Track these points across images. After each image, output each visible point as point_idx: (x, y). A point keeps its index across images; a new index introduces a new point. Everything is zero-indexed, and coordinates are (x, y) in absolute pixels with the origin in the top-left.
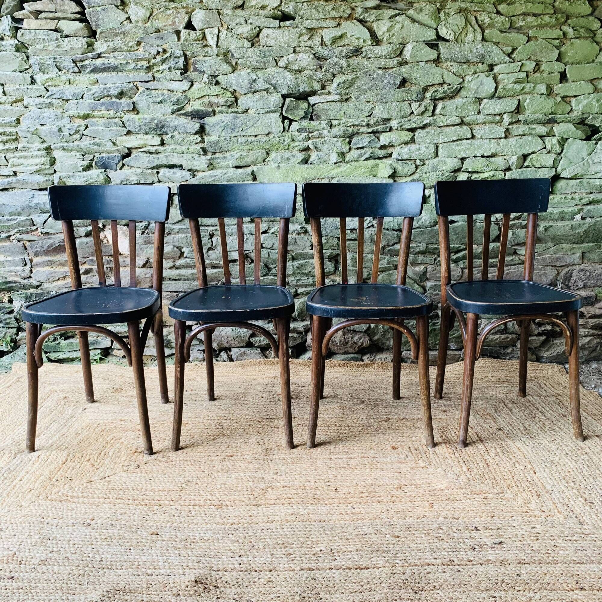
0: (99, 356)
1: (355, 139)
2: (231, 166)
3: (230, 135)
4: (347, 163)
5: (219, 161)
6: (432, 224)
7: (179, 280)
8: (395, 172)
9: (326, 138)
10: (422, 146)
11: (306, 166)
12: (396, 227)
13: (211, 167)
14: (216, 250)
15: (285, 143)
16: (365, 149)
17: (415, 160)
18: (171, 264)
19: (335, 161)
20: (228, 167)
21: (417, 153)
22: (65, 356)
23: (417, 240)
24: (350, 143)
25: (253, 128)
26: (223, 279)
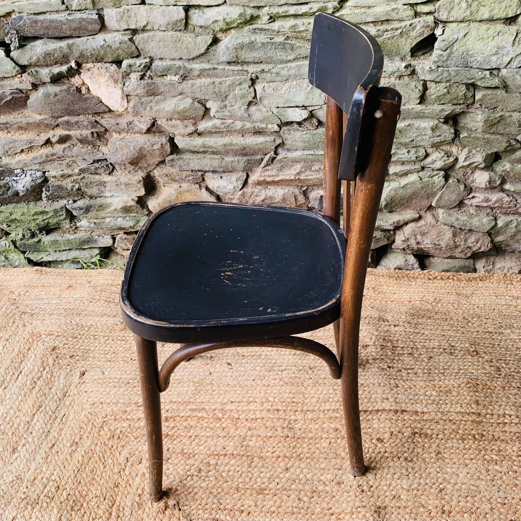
0: (98, 257)
7: (205, 152)
14: (261, 107)
18: (191, 129)
22: (50, 259)
26: (273, 152)
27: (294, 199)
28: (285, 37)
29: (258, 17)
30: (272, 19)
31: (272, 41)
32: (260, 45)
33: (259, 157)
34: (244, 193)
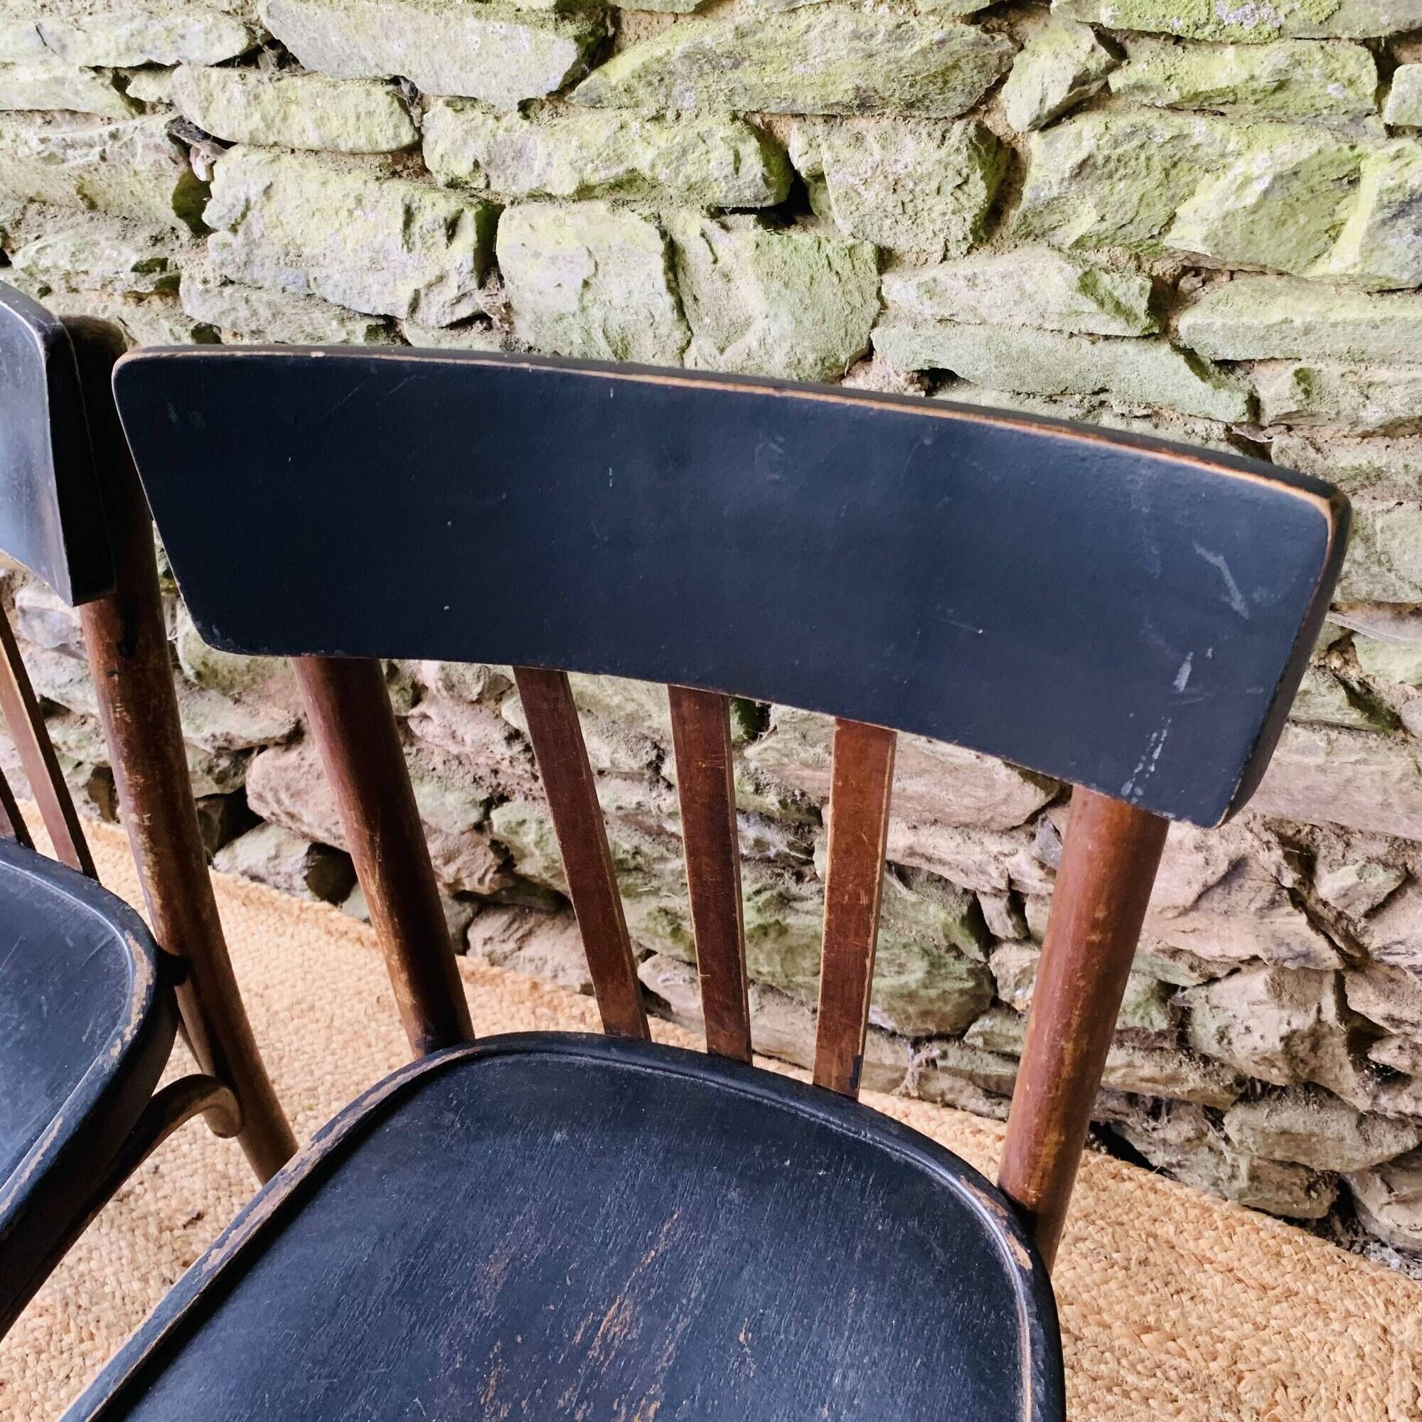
12: (604, 349)
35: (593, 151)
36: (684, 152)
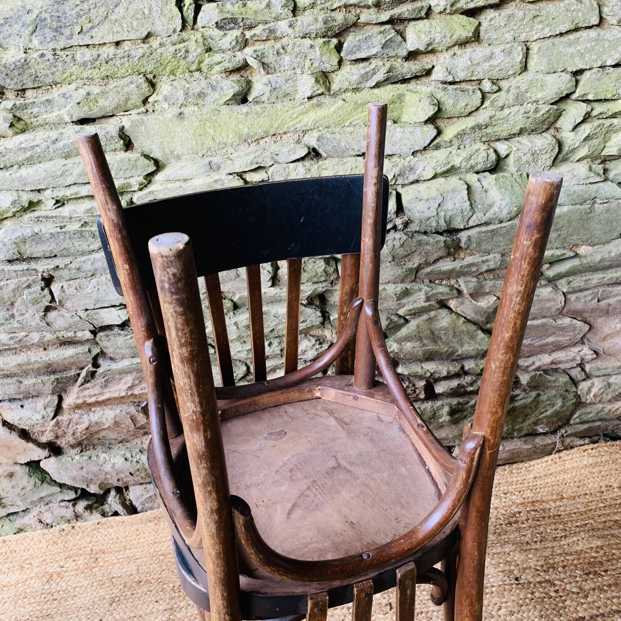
1: (350, 40)
2: (67, 119)
3: (51, 45)
4: (335, 95)
5: (35, 110)
6: (513, 214)
8: (440, 110)
9: (285, 41)
10: (497, 50)
11: (244, 108)
12: (443, 225)
13: (20, 125)
14: (63, 312)
15: (191, 58)
16: (374, 63)
17: (480, 81)
19: (309, 94)
20: (59, 124)
21: (486, 65)
23: (483, 247)
24: (339, 48)
25: (106, 26)
26: (90, 365)
27: (130, 421)
28: (82, 223)
29: (39, 202)
30: (59, 203)
31: (63, 230)
32: (48, 236)
33: (73, 373)
34: (58, 423)
35: (441, 162)
36: (471, 156)
